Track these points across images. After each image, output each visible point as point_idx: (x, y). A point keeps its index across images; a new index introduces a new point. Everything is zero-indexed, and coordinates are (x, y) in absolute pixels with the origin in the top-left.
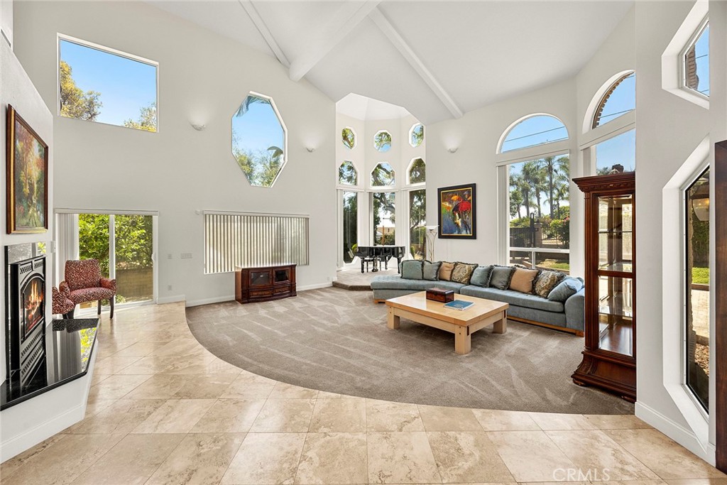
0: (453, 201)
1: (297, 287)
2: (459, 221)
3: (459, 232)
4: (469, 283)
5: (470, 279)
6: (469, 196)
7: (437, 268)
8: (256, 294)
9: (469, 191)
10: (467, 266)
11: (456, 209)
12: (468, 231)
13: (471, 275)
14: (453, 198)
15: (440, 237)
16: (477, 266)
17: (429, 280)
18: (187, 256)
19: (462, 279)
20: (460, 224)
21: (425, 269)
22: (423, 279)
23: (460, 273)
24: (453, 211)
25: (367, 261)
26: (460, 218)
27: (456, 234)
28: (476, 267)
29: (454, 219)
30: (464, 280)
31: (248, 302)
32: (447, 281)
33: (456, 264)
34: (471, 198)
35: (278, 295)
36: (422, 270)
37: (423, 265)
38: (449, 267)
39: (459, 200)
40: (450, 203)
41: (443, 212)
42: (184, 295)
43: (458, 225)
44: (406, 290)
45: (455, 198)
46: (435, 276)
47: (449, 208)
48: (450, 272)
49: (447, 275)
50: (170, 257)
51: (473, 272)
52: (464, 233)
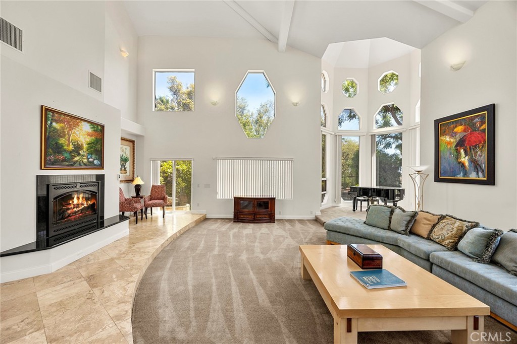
0: (456, 133)
1: (276, 216)
2: (465, 160)
3: (465, 174)
4: (454, 248)
5: (457, 243)
6: (482, 123)
7: (409, 218)
8: (242, 216)
9: (483, 117)
10: (458, 223)
11: (461, 144)
12: (480, 174)
13: (461, 237)
14: (456, 130)
15: (437, 179)
16: (476, 225)
17: (395, 232)
18: (207, 186)
19: (444, 240)
20: (467, 164)
21: (394, 217)
22: (389, 229)
23: (444, 231)
24: (456, 146)
25: (362, 201)
26: (466, 154)
27: (460, 176)
28: (473, 227)
29: (458, 156)
30: (447, 242)
31: (238, 222)
32: (423, 238)
33: (442, 217)
34: (485, 126)
35: (259, 220)
36: (390, 218)
37: (392, 212)
38: (429, 220)
39: (465, 131)
40: (452, 136)
41: (442, 148)
42: (205, 211)
43: (463, 165)
44: (361, 237)
45: (459, 129)
46: (404, 228)
47: (449, 143)
48: (429, 227)
49: (423, 229)
50: (198, 186)
51: (465, 233)
52: (473, 176)
